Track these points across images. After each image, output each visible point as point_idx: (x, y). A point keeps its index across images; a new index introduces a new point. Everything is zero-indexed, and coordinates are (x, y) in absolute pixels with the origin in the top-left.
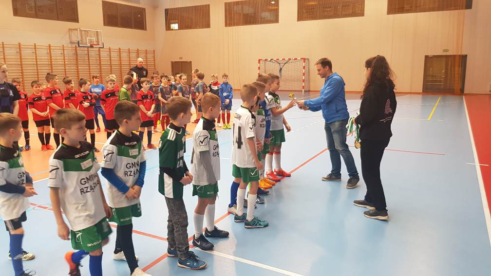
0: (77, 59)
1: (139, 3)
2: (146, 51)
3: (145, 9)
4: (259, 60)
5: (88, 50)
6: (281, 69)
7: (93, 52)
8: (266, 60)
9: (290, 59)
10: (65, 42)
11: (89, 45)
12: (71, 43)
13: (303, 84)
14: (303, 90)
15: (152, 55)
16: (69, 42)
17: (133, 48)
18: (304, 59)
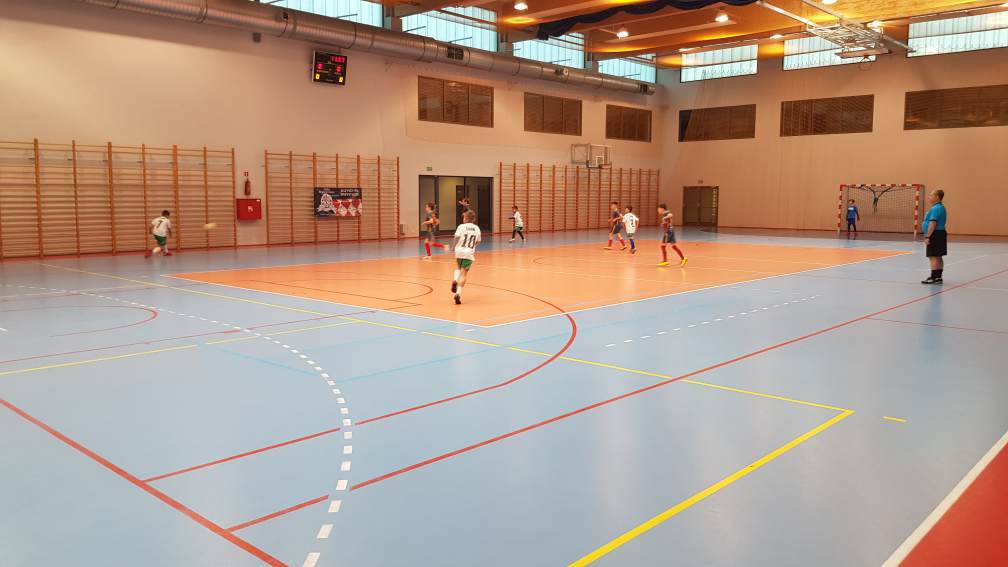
0: (577, 184)
1: (645, 104)
2: (650, 171)
3: (650, 112)
4: (841, 186)
5: (589, 172)
6: (876, 200)
7: (594, 175)
8: (853, 186)
9: (893, 186)
10: (567, 161)
11: (597, 166)
12: (573, 162)
13: (916, 222)
14: (915, 232)
15: (655, 177)
16: (570, 161)
17: (636, 168)
18: (918, 187)
